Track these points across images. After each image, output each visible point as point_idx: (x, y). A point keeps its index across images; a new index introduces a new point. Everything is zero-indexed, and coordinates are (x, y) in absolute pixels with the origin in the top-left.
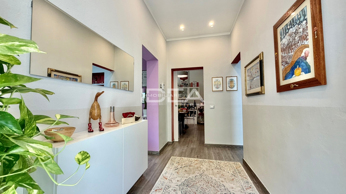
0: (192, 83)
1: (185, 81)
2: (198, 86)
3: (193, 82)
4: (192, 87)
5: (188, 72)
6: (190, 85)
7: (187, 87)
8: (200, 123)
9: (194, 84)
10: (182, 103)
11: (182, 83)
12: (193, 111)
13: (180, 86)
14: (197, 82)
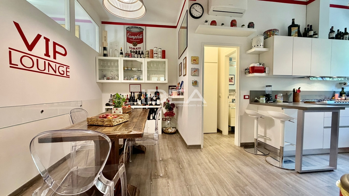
0: (152, 51)
1: (137, 47)
2: (164, 56)
3: (155, 49)
4: (152, 57)
5: (143, 29)
6: (147, 54)
7: (141, 58)
8: (168, 131)
9: (157, 54)
10: (131, 93)
11: (131, 50)
12: (154, 108)
13: (126, 56)
14: (162, 50)
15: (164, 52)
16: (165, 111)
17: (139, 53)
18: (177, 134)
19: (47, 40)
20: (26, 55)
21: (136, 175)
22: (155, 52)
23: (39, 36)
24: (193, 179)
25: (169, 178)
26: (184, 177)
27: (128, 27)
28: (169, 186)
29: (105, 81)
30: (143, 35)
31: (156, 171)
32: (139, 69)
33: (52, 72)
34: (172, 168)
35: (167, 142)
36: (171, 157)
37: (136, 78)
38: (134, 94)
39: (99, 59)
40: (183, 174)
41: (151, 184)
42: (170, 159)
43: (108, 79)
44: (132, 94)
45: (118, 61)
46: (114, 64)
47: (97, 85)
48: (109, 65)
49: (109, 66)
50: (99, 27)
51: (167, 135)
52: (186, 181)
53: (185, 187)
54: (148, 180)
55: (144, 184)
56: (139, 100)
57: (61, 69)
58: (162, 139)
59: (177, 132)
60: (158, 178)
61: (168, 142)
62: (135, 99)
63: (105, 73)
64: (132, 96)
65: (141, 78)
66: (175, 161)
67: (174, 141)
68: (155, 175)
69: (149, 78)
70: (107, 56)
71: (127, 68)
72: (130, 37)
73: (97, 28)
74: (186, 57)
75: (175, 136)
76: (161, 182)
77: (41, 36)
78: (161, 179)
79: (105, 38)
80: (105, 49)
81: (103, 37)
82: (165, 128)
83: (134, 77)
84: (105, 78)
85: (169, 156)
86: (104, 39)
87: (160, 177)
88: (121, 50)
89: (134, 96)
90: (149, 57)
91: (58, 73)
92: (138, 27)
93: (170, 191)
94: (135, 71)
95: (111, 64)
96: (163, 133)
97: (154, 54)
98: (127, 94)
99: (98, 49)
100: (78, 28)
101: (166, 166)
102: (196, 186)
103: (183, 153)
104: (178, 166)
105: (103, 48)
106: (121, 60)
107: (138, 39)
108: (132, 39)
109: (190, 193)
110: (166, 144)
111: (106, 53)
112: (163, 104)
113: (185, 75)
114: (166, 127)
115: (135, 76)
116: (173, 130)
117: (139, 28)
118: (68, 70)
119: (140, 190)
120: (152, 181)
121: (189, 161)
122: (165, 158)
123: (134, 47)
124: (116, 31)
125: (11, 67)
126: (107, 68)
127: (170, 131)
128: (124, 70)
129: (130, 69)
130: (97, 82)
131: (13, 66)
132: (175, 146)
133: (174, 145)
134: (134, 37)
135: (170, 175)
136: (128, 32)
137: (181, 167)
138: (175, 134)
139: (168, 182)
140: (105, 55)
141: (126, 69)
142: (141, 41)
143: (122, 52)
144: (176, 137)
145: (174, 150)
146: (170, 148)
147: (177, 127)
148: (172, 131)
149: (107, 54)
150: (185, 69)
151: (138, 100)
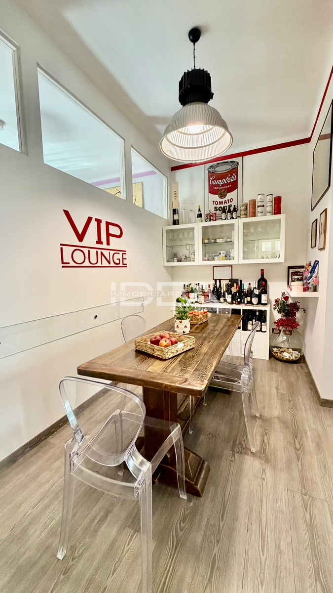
0: (254, 202)
1: (226, 199)
2: (277, 210)
3: (258, 198)
4: (254, 215)
5: (238, 163)
6: (244, 210)
7: (233, 218)
8: (282, 356)
9: (263, 206)
10: (216, 281)
11: (216, 206)
12: (256, 310)
13: (207, 219)
14: (274, 196)
15: (278, 201)
16: (278, 316)
17: (229, 211)
18: (302, 364)
19: (99, 222)
20: (77, 248)
21: (209, 434)
22: (259, 204)
23: (90, 219)
24: (320, 485)
25: (267, 460)
26: (301, 471)
27: (212, 166)
28: (264, 479)
29: (176, 264)
30: (237, 175)
31: (245, 437)
32: (229, 240)
33: (105, 263)
34: (278, 440)
35: (277, 380)
36: (279, 414)
37: (224, 255)
38: (220, 282)
39: (167, 231)
40: (300, 464)
41: (232, 461)
42: (276, 421)
43: (180, 260)
44: (216, 283)
45: (193, 229)
46: (189, 234)
47: (165, 270)
48: (181, 237)
49: (181, 239)
50: (167, 177)
51: (280, 364)
52: (303, 482)
53: (298, 497)
54: (227, 452)
55: (220, 457)
56: (228, 294)
57: (116, 256)
58: (269, 370)
59: (301, 360)
60: (246, 454)
61: (280, 379)
62: (222, 292)
63: (176, 250)
64: (216, 287)
65: (232, 255)
66: (287, 427)
67: (293, 380)
68: (242, 445)
69: (245, 255)
70: (178, 224)
71: (209, 239)
72: (215, 183)
73: (164, 179)
74: (326, 209)
75: (298, 368)
76: (251, 465)
77: (92, 218)
78: (252, 458)
79: (176, 194)
80: (175, 212)
81: (173, 194)
82: (277, 347)
83: (220, 254)
84: (175, 258)
85: (276, 412)
86: (173, 195)
87: (250, 452)
88: (199, 210)
89: (220, 286)
90: (247, 214)
91: (112, 264)
92: (228, 162)
93: (264, 491)
94: (221, 244)
95: (184, 236)
96: (272, 358)
97: (258, 207)
98: (209, 283)
99: (165, 214)
100: (142, 186)
101: (265, 434)
102: (326, 504)
103: (309, 413)
104: (292, 441)
105: (172, 211)
106: (198, 226)
107: (228, 184)
108: (218, 186)
109: (308, 516)
110: (274, 384)
111: (177, 218)
112: (274, 303)
113: (323, 249)
114: (280, 346)
115: (222, 252)
116: (294, 355)
117: (231, 162)
118: (125, 256)
119: (211, 468)
120: (233, 455)
121: (319, 437)
122: (266, 414)
123: (221, 200)
124: (192, 179)
125: (63, 267)
126: (178, 243)
127: (288, 357)
128: (203, 243)
129: (212, 241)
130: (164, 266)
131: (65, 265)
132: (293, 393)
133: (292, 390)
134: (220, 182)
135: (271, 457)
136: (211, 174)
137: (298, 446)
138: (297, 364)
139: (264, 471)
140: (175, 222)
141: (206, 241)
142: (233, 186)
143: (201, 214)
144: (299, 370)
145: (290, 401)
146: (282, 394)
147: (303, 351)
148: (291, 358)
149: (178, 220)
150: (323, 235)
151: (226, 293)
